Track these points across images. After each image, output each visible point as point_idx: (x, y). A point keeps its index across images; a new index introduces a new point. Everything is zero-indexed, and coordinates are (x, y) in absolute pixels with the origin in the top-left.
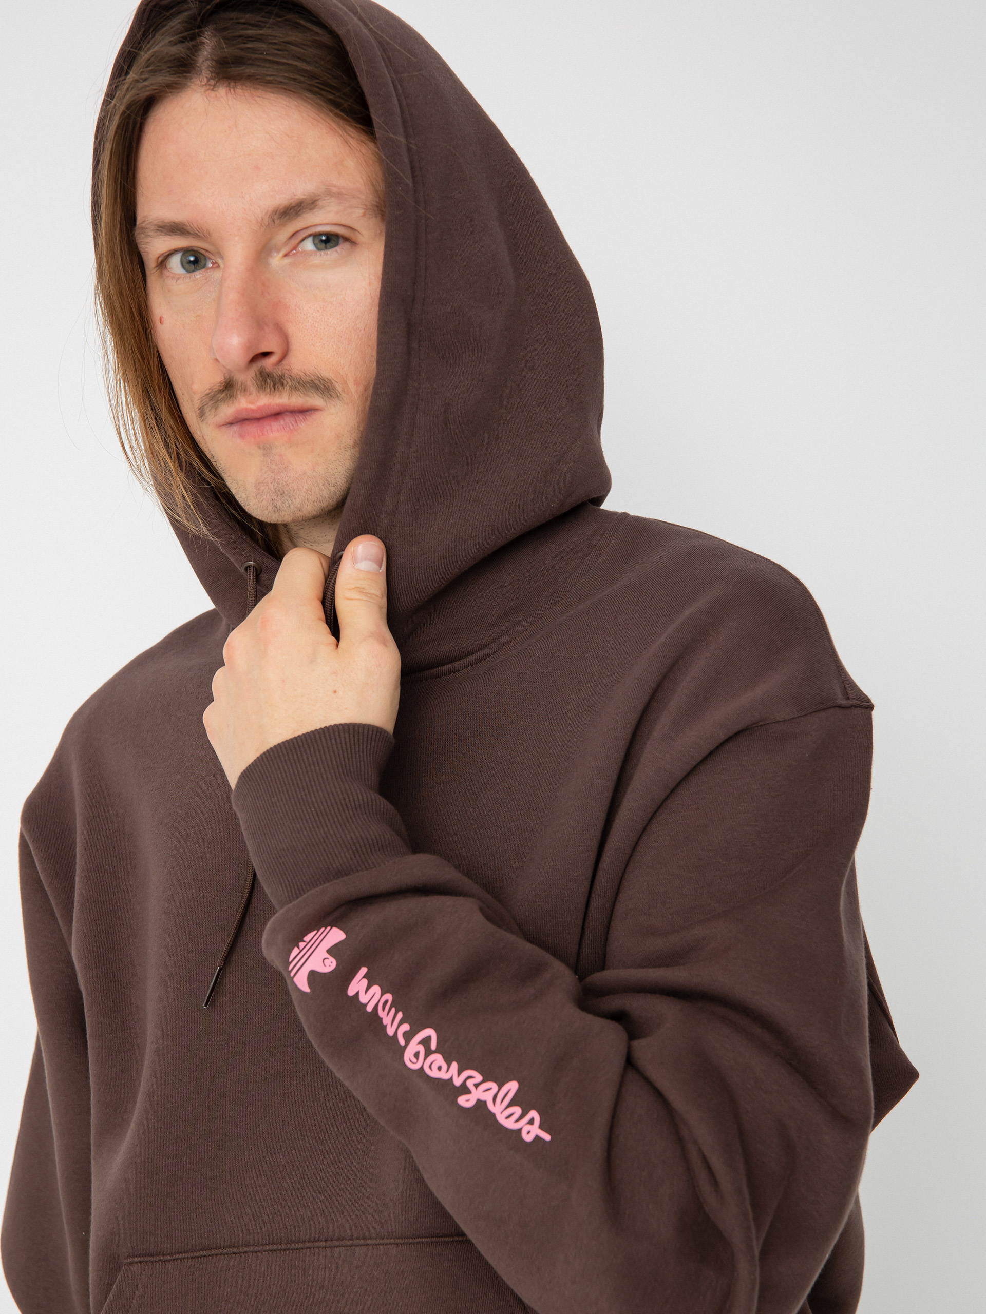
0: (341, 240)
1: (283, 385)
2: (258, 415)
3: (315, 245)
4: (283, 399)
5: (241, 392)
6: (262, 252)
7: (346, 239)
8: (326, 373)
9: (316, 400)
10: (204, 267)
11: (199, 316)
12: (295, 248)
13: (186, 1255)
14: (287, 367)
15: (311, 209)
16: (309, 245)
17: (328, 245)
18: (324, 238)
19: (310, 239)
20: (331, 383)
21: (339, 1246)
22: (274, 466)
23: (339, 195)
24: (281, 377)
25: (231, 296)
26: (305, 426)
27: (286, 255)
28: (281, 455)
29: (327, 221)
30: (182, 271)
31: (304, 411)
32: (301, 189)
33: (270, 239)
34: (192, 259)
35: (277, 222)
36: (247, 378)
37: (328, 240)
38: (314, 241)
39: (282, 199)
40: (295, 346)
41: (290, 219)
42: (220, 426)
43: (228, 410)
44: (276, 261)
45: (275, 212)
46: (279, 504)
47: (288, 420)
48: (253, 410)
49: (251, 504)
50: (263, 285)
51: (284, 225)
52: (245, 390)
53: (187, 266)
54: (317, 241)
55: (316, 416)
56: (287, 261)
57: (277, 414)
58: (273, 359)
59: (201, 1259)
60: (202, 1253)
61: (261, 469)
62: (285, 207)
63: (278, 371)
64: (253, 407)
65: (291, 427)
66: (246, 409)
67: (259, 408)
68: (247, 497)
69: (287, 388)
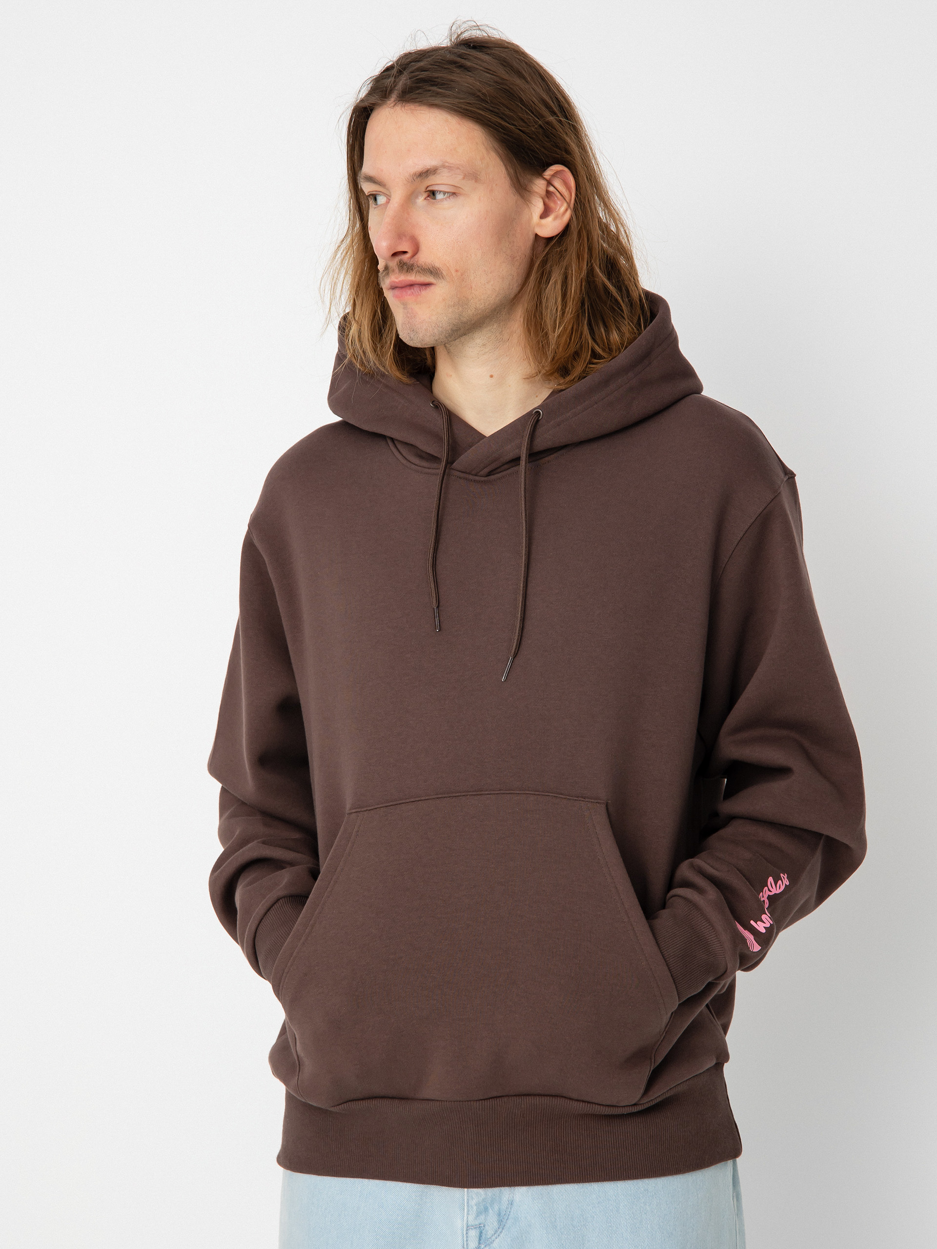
1: (412, 269)
2: (400, 285)
4: (412, 277)
5: (390, 272)
8: (438, 265)
9: (432, 280)
14: (416, 260)
15: (434, 174)
20: (440, 270)
22: (409, 315)
23: (449, 167)
24: (412, 265)
25: (387, 220)
26: (426, 293)
27: (425, 199)
28: (413, 309)
31: (427, 285)
32: (429, 164)
33: (415, 189)
36: (394, 264)
39: (418, 168)
40: (423, 248)
44: (420, 200)
45: (414, 175)
46: (412, 336)
47: (416, 289)
48: (397, 282)
50: (409, 214)
51: (422, 181)
52: (393, 271)
55: (432, 287)
56: (426, 202)
57: (411, 285)
58: (408, 255)
59: (391, 807)
62: (423, 171)
63: (411, 262)
64: (396, 280)
65: (417, 293)
67: (401, 281)
69: (415, 271)
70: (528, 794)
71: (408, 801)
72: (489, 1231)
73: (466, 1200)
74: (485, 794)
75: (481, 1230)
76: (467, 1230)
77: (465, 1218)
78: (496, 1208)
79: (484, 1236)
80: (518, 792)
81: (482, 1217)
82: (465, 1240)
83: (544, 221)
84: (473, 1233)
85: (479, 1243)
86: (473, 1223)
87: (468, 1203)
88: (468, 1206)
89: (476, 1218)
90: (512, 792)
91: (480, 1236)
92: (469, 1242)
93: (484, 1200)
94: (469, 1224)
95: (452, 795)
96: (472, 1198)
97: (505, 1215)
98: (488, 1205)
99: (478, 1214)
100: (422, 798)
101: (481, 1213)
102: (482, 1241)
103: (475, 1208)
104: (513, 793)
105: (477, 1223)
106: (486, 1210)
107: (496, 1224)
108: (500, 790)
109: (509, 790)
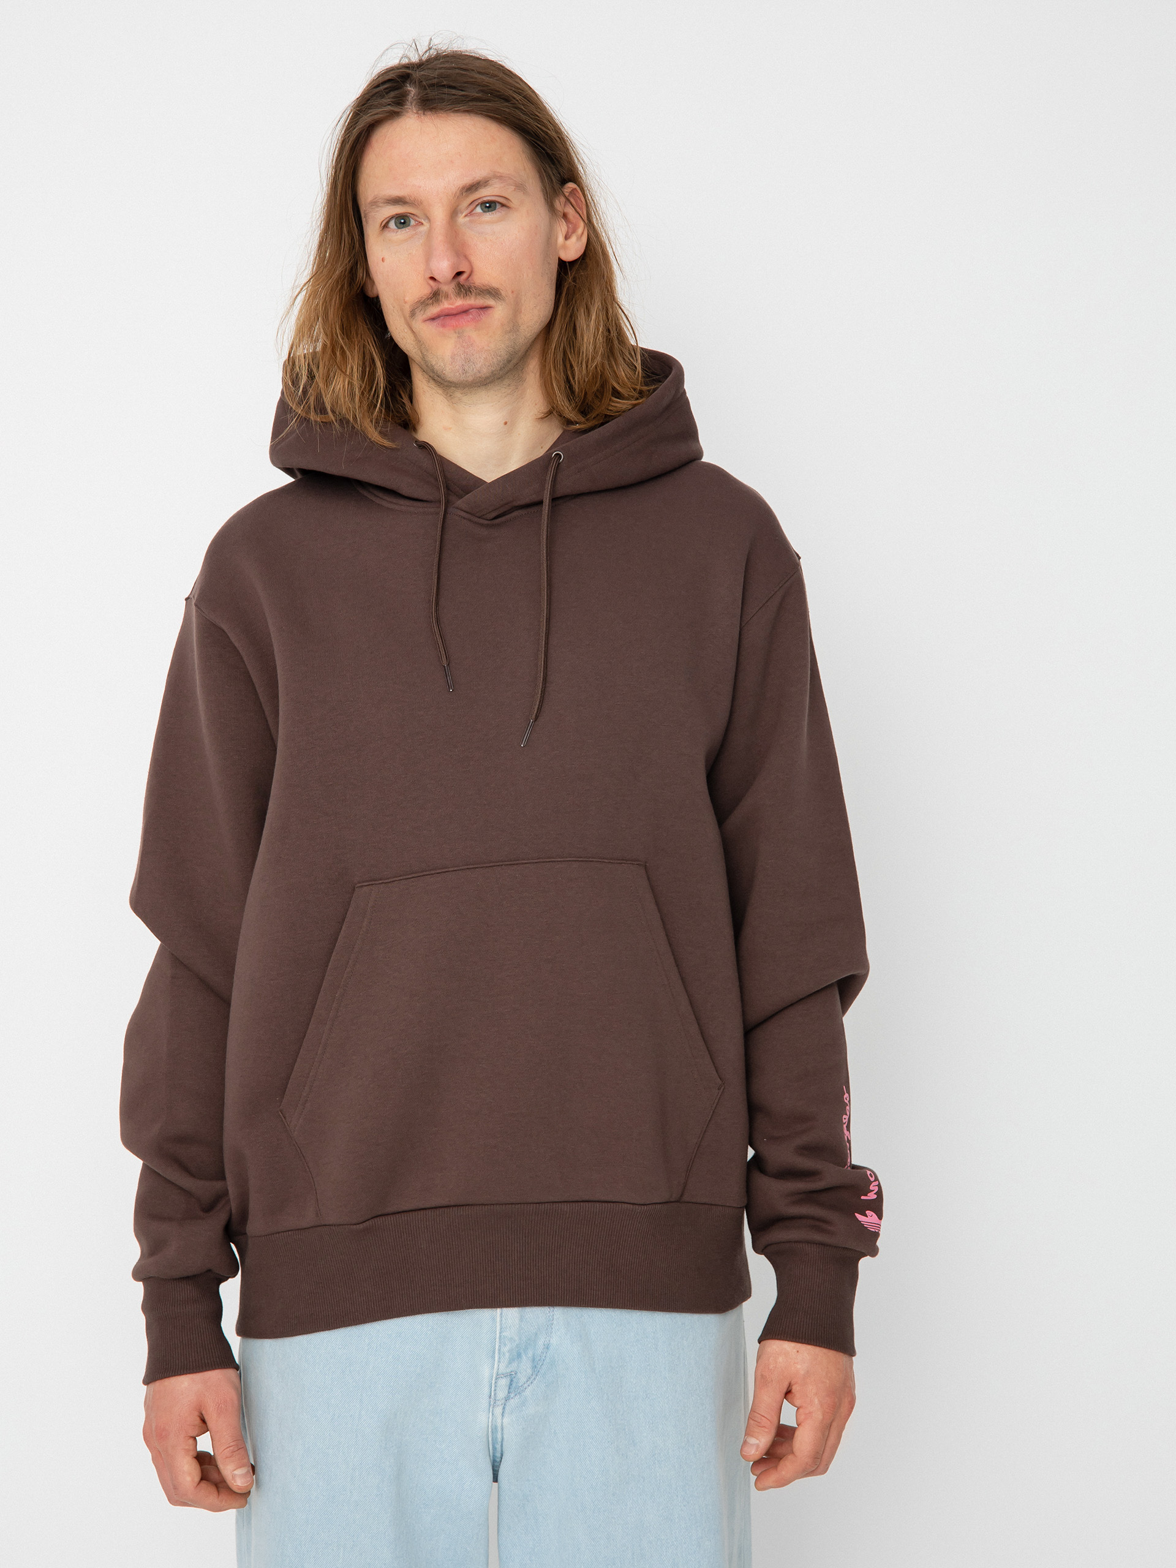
0: (498, 206)
1: (471, 292)
2: (455, 312)
3: (482, 209)
5: (445, 298)
6: (453, 214)
7: (503, 205)
8: (495, 285)
9: (490, 302)
10: (409, 225)
11: (410, 254)
12: (472, 211)
13: (401, 878)
14: (473, 281)
15: (485, 186)
16: (479, 210)
17: (490, 209)
18: (488, 205)
19: (479, 206)
20: (499, 291)
21: (528, 863)
22: (463, 344)
23: (500, 177)
24: (471, 287)
26: (484, 318)
27: (466, 216)
28: (469, 336)
29: (494, 194)
30: (395, 227)
31: (483, 308)
32: (478, 174)
33: (458, 206)
34: (402, 221)
35: (464, 194)
36: (449, 288)
37: (489, 206)
38: (481, 207)
39: (467, 180)
40: (476, 269)
41: (472, 193)
42: (425, 321)
43: (434, 310)
44: (461, 219)
45: (463, 188)
46: (466, 368)
47: (474, 314)
48: (452, 309)
49: (447, 369)
50: (456, 232)
51: (467, 196)
52: (447, 296)
53: (398, 225)
54: (483, 207)
55: (490, 311)
56: (467, 219)
57: (465, 311)
58: (464, 276)
59: (412, 879)
60: (413, 875)
61: (456, 346)
62: (470, 185)
63: (466, 284)
64: (451, 307)
65: (475, 319)
66: (448, 308)
67: (457, 307)
68: (445, 365)
69: (474, 294)
70: (570, 861)
71: (433, 872)
72: (522, 1378)
73: (497, 1347)
74: (523, 863)
75: (512, 1377)
76: (496, 1379)
77: (496, 1366)
78: (530, 1354)
79: (514, 1385)
80: (559, 860)
81: (515, 1364)
82: (493, 1389)
83: (568, 242)
84: (504, 1382)
85: (509, 1393)
86: (504, 1372)
87: (499, 1350)
88: (499, 1353)
89: (507, 1367)
90: (553, 860)
91: (511, 1384)
92: (498, 1392)
93: (517, 1346)
94: (500, 1372)
95: (485, 865)
96: (505, 1345)
97: (539, 1360)
98: (522, 1351)
99: (510, 1362)
100: (450, 869)
101: (514, 1360)
102: (511, 1390)
103: (507, 1355)
104: (555, 861)
105: (508, 1371)
106: (519, 1356)
107: (529, 1371)
108: (538, 859)
109: (549, 858)
